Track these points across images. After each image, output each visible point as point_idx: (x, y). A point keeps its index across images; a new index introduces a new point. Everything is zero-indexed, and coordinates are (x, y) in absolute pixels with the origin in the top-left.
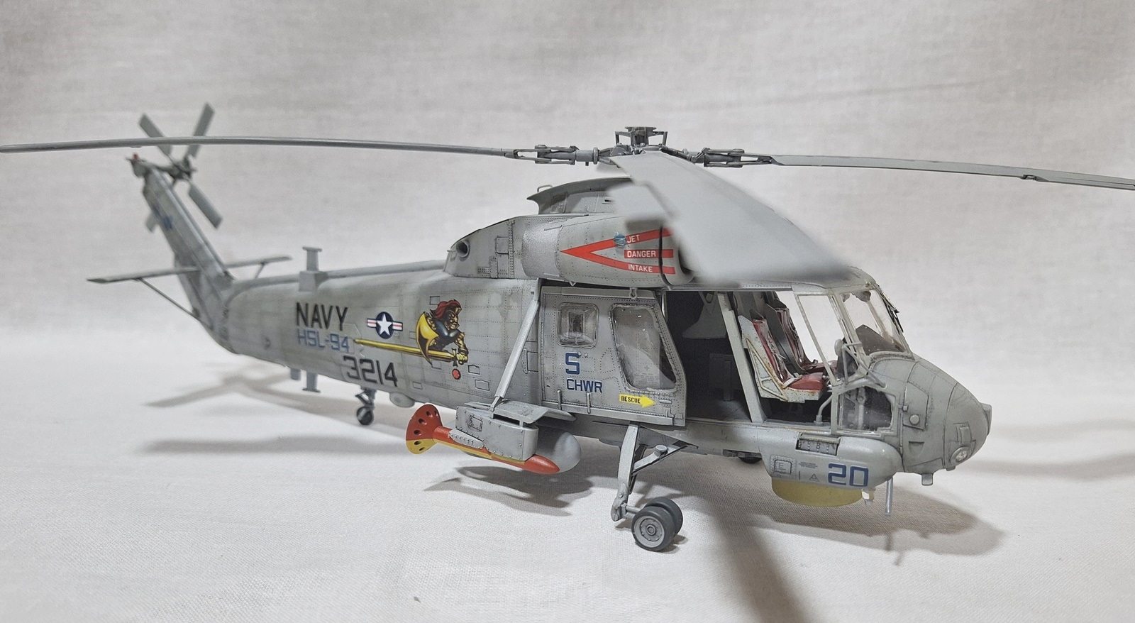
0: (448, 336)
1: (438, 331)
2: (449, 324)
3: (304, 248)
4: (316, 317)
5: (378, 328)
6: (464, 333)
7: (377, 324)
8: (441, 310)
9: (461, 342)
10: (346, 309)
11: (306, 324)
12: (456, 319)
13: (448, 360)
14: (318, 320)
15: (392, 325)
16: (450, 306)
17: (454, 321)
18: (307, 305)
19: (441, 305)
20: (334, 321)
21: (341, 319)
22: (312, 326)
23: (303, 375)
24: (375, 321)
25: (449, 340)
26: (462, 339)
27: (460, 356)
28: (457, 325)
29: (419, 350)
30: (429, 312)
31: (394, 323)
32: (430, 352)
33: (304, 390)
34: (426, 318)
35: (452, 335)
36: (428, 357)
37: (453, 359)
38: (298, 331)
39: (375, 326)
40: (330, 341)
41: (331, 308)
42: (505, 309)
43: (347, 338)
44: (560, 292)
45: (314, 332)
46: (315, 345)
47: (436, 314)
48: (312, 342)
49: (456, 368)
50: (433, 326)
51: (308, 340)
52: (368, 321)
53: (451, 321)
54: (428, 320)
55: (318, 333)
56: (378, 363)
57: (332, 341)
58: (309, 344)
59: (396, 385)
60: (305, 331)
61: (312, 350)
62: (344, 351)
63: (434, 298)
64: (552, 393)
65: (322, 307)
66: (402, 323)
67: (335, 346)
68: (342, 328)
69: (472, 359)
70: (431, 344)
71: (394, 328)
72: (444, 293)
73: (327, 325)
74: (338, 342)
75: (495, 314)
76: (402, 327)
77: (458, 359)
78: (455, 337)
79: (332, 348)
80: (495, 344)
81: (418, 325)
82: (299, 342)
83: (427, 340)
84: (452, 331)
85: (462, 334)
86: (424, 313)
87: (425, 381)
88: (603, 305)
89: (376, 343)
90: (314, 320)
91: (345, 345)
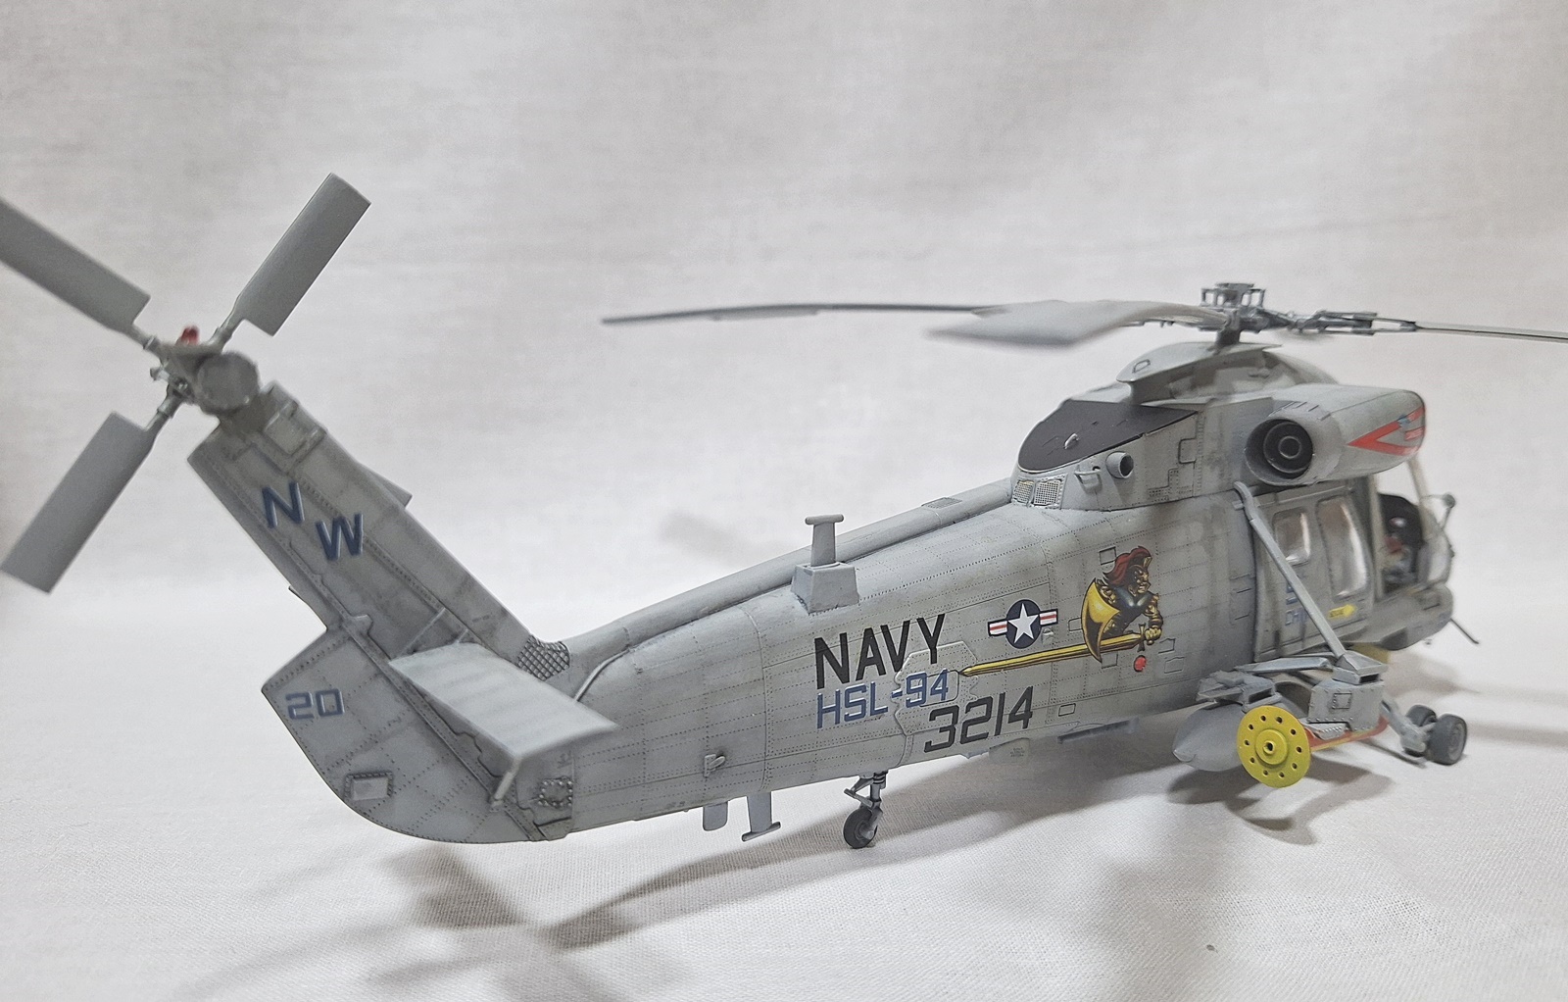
0: (1135, 608)
1: (1119, 604)
2: (1136, 586)
3: (808, 522)
4: (870, 654)
5: (1012, 630)
6: (1157, 595)
7: (1009, 626)
8: (1120, 569)
9: (1153, 610)
10: (941, 618)
11: (844, 674)
12: (1145, 576)
13: (1130, 645)
14: (877, 660)
15: (1039, 619)
16: (1134, 557)
17: (1143, 580)
18: (843, 637)
19: (1118, 563)
20: (917, 653)
21: (932, 642)
22: (860, 676)
24: (1005, 623)
25: (1135, 612)
26: (1156, 605)
27: (1151, 633)
28: (1148, 584)
29: (1085, 647)
30: (1102, 577)
31: (1041, 615)
32: (1105, 642)
33: (745, 837)
34: (1099, 590)
35: (1139, 604)
36: (1098, 651)
37: (1139, 641)
38: (820, 698)
39: (1005, 630)
40: (904, 692)
41: (906, 625)
42: (1209, 541)
43: (945, 672)
44: (1276, 500)
45: (863, 689)
46: (863, 715)
47: (1116, 576)
48: (857, 711)
49: (1142, 653)
50: (1113, 597)
51: (844, 711)
52: (991, 626)
53: (1138, 581)
54: (1102, 591)
55: (873, 685)
56: (1002, 696)
57: (909, 691)
58: (847, 718)
59: (1025, 727)
60: (838, 694)
61: (853, 729)
62: (934, 702)
63: (1106, 552)
64: (1270, 639)
65: (885, 629)
66: (1056, 610)
67: (915, 698)
68: (934, 660)
69: (1167, 631)
70: (1107, 628)
71: (1042, 622)
72: (1122, 539)
73: (898, 667)
74: (923, 689)
75: (1199, 552)
76: (1057, 616)
77: (1147, 637)
78: (1146, 605)
79: (909, 704)
80: (1201, 597)
81: (1086, 604)
82: (820, 726)
83: (1100, 624)
84: (1140, 596)
85: (1156, 598)
86: (1094, 581)
87: (1084, 696)
88: (1311, 506)
89: (1004, 662)
90: (864, 662)
91: (939, 688)
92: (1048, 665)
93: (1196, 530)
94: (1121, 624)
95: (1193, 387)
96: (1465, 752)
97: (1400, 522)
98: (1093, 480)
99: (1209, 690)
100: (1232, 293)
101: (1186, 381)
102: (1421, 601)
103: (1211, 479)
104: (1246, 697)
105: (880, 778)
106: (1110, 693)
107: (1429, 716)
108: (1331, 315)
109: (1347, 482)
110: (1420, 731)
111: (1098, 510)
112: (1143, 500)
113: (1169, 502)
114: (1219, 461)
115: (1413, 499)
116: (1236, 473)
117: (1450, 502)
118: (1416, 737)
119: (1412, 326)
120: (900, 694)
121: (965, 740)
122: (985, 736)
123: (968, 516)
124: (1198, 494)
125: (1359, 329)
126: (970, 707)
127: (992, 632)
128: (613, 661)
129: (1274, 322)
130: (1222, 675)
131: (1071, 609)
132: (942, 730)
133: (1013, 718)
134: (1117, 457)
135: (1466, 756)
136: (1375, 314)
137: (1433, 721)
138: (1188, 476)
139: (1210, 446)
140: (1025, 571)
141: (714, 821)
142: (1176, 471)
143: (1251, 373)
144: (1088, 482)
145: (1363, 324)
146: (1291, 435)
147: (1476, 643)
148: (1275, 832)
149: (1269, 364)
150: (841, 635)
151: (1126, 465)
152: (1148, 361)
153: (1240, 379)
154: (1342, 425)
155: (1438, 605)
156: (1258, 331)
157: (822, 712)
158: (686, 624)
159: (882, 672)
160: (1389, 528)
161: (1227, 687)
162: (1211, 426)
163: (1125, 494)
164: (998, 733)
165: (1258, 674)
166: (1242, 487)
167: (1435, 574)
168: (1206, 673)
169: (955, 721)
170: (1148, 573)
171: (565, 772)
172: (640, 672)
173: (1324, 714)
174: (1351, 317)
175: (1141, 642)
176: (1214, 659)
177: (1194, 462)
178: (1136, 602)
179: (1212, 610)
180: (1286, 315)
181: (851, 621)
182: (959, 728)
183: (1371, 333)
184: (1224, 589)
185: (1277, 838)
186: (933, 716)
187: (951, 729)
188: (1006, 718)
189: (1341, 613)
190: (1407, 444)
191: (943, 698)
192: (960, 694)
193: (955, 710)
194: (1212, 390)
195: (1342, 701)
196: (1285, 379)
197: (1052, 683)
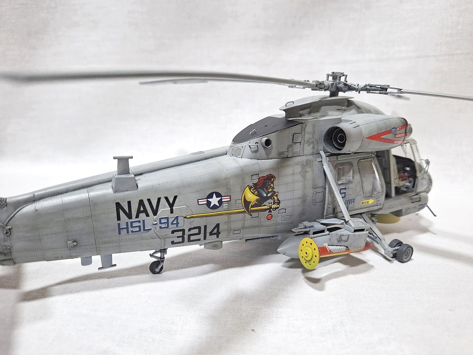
1: (259, 195)
2: (267, 189)
3: (114, 158)
4: (142, 209)
5: (209, 203)
6: (278, 192)
7: (207, 201)
8: (261, 182)
9: (275, 198)
10: (175, 197)
11: (129, 216)
12: (272, 185)
13: (265, 210)
14: (145, 211)
15: (221, 199)
16: (267, 178)
17: (271, 187)
18: (129, 203)
19: (260, 179)
20: (164, 209)
21: (171, 205)
22: (137, 217)
23: (97, 260)
24: (206, 200)
25: (267, 198)
26: (277, 196)
27: (274, 206)
28: (273, 188)
29: (244, 210)
30: (252, 185)
31: (223, 198)
32: (252, 209)
34: (250, 189)
35: (269, 195)
36: (250, 212)
37: (268, 209)
38: (119, 224)
39: (206, 202)
40: (158, 223)
41: (159, 199)
42: (304, 173)
43: (177, 217)
44: (337, 159)
45: (139, 222)
46: (140, 230)
47: (258, 185)
48: (137, 229)
49: (270, 213)
50: (256, 192)
51: (130, 229)
52: (199, 201)
53: (269, 187)
54: (252, 190)
55: (144, 221)
56: (205, 227)
57: (161, 223)
58: (132, 232)
59: (218, 237)
60: (127, 223)
61: (136, 235)
62: (173, 227)
63: (255, 176)
64: (331, 210)
65: (149, 200)
66: (230, 196)
67: (163, 226)
68: (172, 212)
69: (282, 205)
70: (254, 204)
71: (223, 200)
72: (262, 171)
73: (155, 213)
74: (168, 223)
75: (299, 177)
76: (230, 198)
77: (273, 208)
78: (272, 196)
79: (161, 228)
80: (298, 193)
81: (244, 195)
82: (120, 233)
83: (250, 202)
84: (269, 192)
85: (276, 193)
86: (248, 186)
87: (244, 228)
88: (355, 161)
89: (206, 214)
91: (175, 222)
92: (226, 216)
93: (298, 169)
94: (260, 202)
95: (310, 113)
98: (255, 148)
99: (297, 229)
100: (335, 76)
101: (308, 110)
102: (411, 199)
103: (308, 149)
104: (311, 232)
105: (164, 251)
106: (257, 227)
107: (400, 243)
108: (371, 86)
109: (372, 153)
110: (391, 249)
111: (256, 159)
112: (276, 156)
113: (288, 157)
114: (313, 142)
116: (321, 147)
117: (428, 162)
118: (389, 252)
119: (401, 91)
120: (156, 224)
121: (189, 240)
122: (199, 240)
123: (206, 159)
124: (302, 155)
125: (381, 92)
126: (190, 230)
127: (199, 203)
128: (25, 207)
129: (350, 88)
130: (307, 223)
131: (237, 196)
132: (178, 237)
133: (211, 234)
134: (265, 139)
135: (413, 259)
136: (389, 86)
137: (400, 245)
138: (297, 148)
139: (307, 136)
140: (216, 181)
141: (86, 262)
142: (291, 146)
143: (337, 108)
144: (253, 148)
145: (383, 90)
146: (342, 134)
147: (435, 216)
149: (348, 105)
150: (128, 202)
151: (268, 142)
152: (293, 102)
153: (332, 110)
154: (363, 130)
155: (420, 201)
157: (120, 229)
159: (148, 215)
161: (306, 228)
163: (268, 154)
164: (205, 238)
166: (322, 153)
169: (184, 234)
170: (273, 184)
171: (6, 244)
172: (37, 210)
173: (335, 242)
174: (379, 87)
175: (270, 209)
177: (300, 142)
178: (267, 194)
179: (304, 199)
180: (355, 85)
182: (186, 237)
183: (386, 94)
184: (310, 192)
186: (173, 232)
187: (183, 237)
188: (208, 234)
189: (368, 202)
190: (395, 139)
191: (177, 226)
192: (184, 225)
193: (183, 231)
194: (318, 114)
195: (344, 238)
196: (353, 111)
197: (228, 222)
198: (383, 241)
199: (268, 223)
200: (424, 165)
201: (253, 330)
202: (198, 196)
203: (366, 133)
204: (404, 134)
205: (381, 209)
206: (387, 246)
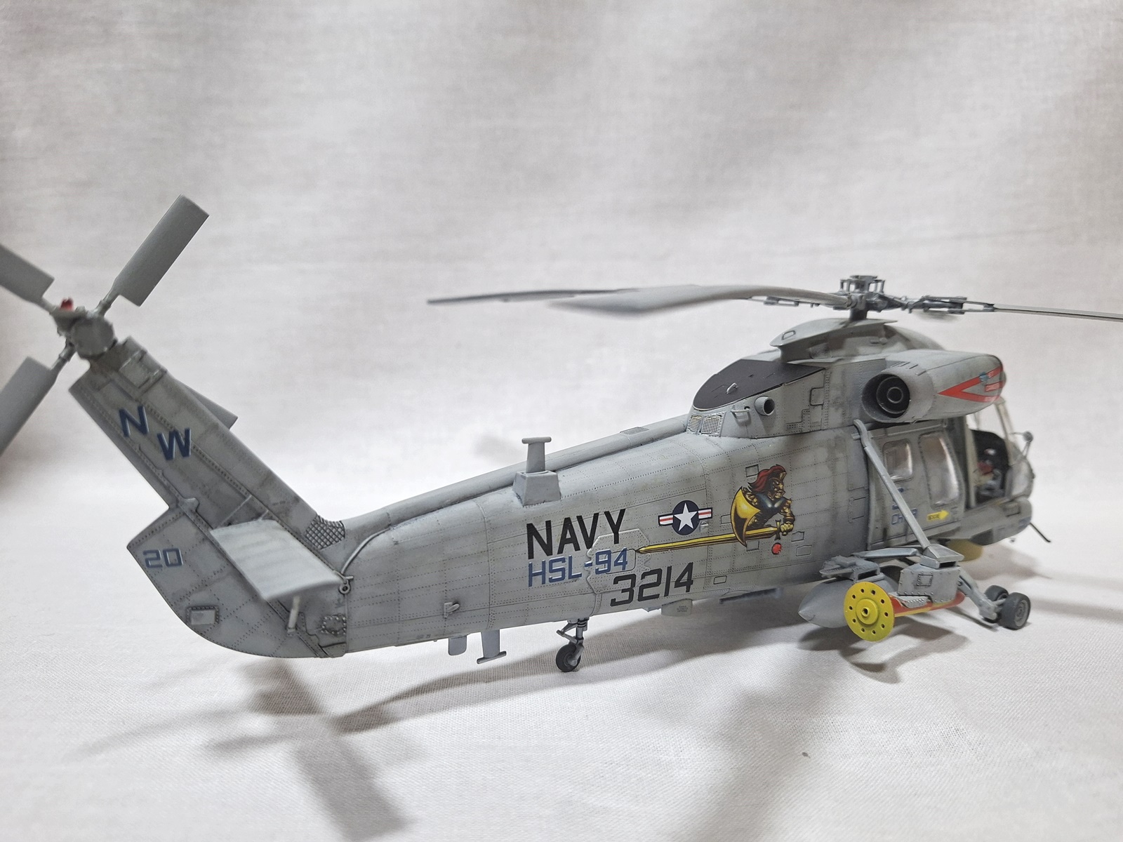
0: (773, 508)
1: (760, 505)
2: (773, 493)
3: (524, 442)
4: (568, 536)
5: (677, 522)
6: (790, 500)
7: (674, 518)
8: (762, 480)
9: (787, 511)
10: (622, 512)
11: (548, 549)
12: (781, 486)
13: (769, 535)
14: (574, 540)
15: (697, 514)
16: (772, 472)
17: (779, 489)
18: (548, 524)
19: (760, 476)
20: (604, 536)
21: (615, 528)
22: (560, 551)
24: (672, 516)
25: (774, 511)
26: (789, 507)
27: (785, 527)
28: (783, 492)
29: (733, 535)
30: (747, 486)
31: (699, 512)
32: (749, 533)
33: (479, 661)
34: (744, 494)
35: (776, 505)
36: (744, 539)
37: (775, 532)
38: (530, 566)
39: (671, 522)
40: (594, 563)
41: (596, 516)
42: (832, 462)
43: (625, 550)
44: (886, 433)
45: (563, 560)
46: (563, 578)
47: (758, 485)
48: (559, 575)
49: (777, 541)
50: (755, 500)
51: (549, 575)
52: (661, 518)
53: (776, 489)
54: (747, 496)
55: (570, 558)
56: (669, 569)
57: (598, 563)
58: (551, 580)
59: (688, 590)
60: (544, 563)
61: (555, 588)
62: (617, 571)
63: (751, 468)
64: (879, 533)
65: (580, 519)
66: (711, 509)
67: (602, 568)
68: (616, 541)
69: (798, 526)
70: (750, 523)
71: (700, 517)
72: (763, 459)
73: (589, 543)
74: (609, 562)
75: (824, 470)
76: (712, 513)
77: (782, 530)
78: (781, 507)
79: (598, 572)
80: (825, 502)
81: (734, 505)
82: (530, 585)
83: (745, 520)
84: (777, 500)
85: (789, 502)
86: (741, 488)
87: (733, 571)
88: (914, 438)
89: (671, 545)
90: (564, 541)
91: (621, 561)
92: (705, 548)
93: (822, 454)
94: (761, 520)
95: (827, 350)
96: (1029, 620)
97: (991, 452)
98: (744, 416)
99: (828, 570)
100: (861, 283)
102: (1005, 509)
103: (835, 417)
104: (856, 575)
105: (582, 624)
106: (754, 568)
107: (1003, 593)
108: (932, 299)
109: (942, 421)
110: (992, 604)
111: (748, 437)
112: (782, 431)
113: (802, 433)
114: (842, 405)
115: (1001, 434)
116: (856, 413)
117: (1029, 437)
118: (989, 608)
119: (990, 307)
120: (591, 564)
121: (641, 598)
122: (657, 596)
123: (653, 440)
124: (825, 428)
125: (952, 309)
126: (644, 576)
127: (661, 523)
128: (378, 535)
129: (891, 304)
130: (840, 559)
131: (722, 508)
132: (624, 591)
133: (678, 584)
134: (762, 400)
135: (1029, 624)
136: (966, 299)
137: (1005, 597)
138: (817, 416)
139: (834, 393)
140: (687, 480)
141: (457, 648)
142: (808, 411)
143: (872, 341)
144: (740, 417)
145: (956, 306)
146: (895, 386)
147: (1049, 541)
148: (871, 673)
149: (888, 334)
150: (546, 522)
151: (769, 406)
152: (794, 331)
154: (934, 379)
155: (1019, 513)
156: (880, 310)
157: (531, 575)
158: (434, 511)
159: (577, 548)
160: (982, 455)
161: (842, 567)
162: (836, 379)
163: (768, 427)
164: (667, 594)
165: (869, 559)
166: (859, 423)
167: (1018, 490)
168: (829, 557)
169: (633, 584)
170: (783, 484)
171: (341, 610)
172: (396, 543)
173: (910, 589)
174: (948, 301)
175: (778, 532)
176: (835, 546)
177: (822, 405)
178: (773, 503)
179: (834, 511)
180: (900, 299)
181: (555, 512)
182: (636, 590)
183: (962, 313)
184: (843, 497)
185: (871, 677)
186: (616, 580)
187: (631, 591)
188: (672, 585)
189: (938, 516)
190: (986, 394)
191: (624, 568)
192: (636, 566)
193: (633, 577)
194: (842, 353)
195: (925, 580)
196: (899, 346)
197: (707, 560)
198: (975, 590)
199: (775, 560)
200: (1021, 443)
201: (805, 754)
202: (658, 509)
203: (939, 384)
204: (998, 385)
205: (958, 529)
206: (984, 599)
